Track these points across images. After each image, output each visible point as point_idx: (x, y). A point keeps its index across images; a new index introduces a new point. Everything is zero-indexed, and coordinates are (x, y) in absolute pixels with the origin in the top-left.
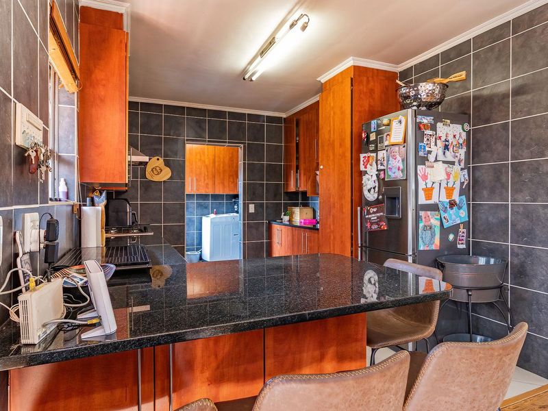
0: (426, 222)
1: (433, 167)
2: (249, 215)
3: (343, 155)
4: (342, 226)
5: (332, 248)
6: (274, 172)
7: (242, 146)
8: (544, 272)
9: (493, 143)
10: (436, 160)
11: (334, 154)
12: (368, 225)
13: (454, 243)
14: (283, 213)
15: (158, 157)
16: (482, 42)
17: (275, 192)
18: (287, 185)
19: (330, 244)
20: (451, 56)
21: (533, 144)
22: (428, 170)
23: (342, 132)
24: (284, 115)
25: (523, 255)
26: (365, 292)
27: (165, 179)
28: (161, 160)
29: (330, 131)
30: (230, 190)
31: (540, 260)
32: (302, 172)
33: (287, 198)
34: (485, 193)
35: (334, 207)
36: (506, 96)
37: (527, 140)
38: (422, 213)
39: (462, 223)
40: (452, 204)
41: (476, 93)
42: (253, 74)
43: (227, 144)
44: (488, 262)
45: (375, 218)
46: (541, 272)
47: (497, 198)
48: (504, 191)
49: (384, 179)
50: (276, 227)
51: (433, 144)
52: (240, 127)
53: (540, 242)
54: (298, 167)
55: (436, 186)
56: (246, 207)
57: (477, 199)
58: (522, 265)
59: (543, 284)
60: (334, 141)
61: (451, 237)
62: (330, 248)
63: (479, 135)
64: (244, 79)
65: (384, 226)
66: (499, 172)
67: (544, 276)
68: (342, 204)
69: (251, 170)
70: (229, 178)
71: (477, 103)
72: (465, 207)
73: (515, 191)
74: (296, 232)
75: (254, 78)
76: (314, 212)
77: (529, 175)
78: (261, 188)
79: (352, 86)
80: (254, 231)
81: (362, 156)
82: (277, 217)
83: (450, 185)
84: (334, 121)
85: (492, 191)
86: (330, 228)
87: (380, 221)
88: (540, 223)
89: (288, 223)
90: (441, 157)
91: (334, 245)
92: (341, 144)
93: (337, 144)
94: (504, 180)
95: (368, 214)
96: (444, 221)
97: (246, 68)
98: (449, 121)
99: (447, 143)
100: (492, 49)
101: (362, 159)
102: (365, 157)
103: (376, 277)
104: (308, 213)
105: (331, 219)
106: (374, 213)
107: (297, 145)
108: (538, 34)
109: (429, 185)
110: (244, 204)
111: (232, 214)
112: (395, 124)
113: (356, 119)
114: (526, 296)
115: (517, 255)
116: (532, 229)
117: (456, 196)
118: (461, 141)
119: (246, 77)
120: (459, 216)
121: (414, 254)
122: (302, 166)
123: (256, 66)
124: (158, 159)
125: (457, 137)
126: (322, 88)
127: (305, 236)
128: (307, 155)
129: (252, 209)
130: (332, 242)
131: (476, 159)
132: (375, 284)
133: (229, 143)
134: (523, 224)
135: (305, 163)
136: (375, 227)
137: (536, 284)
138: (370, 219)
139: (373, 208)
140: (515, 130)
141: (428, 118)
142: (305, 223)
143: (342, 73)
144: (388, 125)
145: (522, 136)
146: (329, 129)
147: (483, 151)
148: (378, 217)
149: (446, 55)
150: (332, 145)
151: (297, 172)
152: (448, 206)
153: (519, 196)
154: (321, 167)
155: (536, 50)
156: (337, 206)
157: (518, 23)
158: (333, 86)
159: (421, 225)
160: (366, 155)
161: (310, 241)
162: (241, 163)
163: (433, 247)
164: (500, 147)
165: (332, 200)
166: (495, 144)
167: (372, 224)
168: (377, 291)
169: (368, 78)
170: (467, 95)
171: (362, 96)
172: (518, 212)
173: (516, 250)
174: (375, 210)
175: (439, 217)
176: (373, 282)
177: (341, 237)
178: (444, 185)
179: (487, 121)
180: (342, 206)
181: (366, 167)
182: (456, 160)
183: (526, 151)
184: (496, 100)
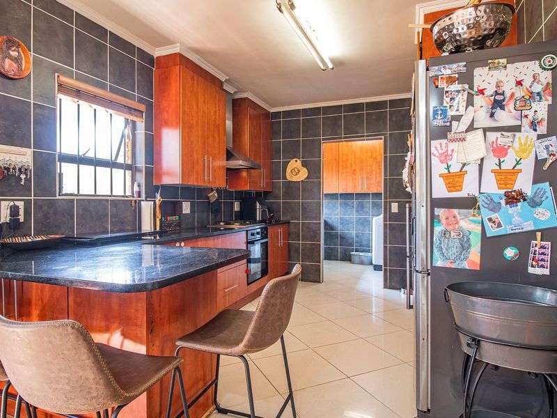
0: (448, 224)
1: (464, 140)
2: (392, 214)
7: (383, 137)
10: (471, 129)
13: (520, 264)
15: (295, 159)
22: (454, 145)
27: (302, 179)
28: (299, 162)
38: (440, 211)
39: (539, 231)
40: (514, 198)
43: (366, 138)
52: (381, 116)
55: (472, 169)
56: (388, 206)
61: (510, 252)
69: (394, 164)
80: (398, 234)
83: (507, 166)
90: (483, 122)
96: (488, 225)
98: (503, 61)
99: (498, 98)
109: (455, 168)
110: (385, 202)
117: (524, 184)
118: (538, 88)
120: (531, 218)
124: (296, 161)
125: (526, 84)
129: (395, 208)
133: (367, 136)
141: (454, 66)
152: (503, 202)
159: (440, 229)
163: (465, 265)
175: (477, 219)
178: (490, 166)
182: (525, 123)
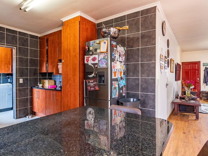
1: (116, 63)
2: (20, 84)
3: (75, 56)
4: (75, 89)
5: (69, 99)
6: (33, 62)
7: (15, 48)
8: (152, 103)
9: (134, 55)
10: (117, 61)
11: (70, 55)
12: (89, 88)
13: (122, 94)
14: (39, 83)
16: (130, 17)
17: (35, 73)
18: (41, 69)
19: (68, 97)
20: (118, 20)
21: (148, 56)
22: (115, 64)
23: (74, 45)
24: (39, 36)
25: (144, 96)
26: (88, 118)
29: (68, 44)
30: (5, 71)
31: (150, 98)
32: (50, 63)
33: (41, 75)
34: (131, 74)
35: (70, 80)
36: (138, 38)
37: (146, 55)
38: (113, 82)
39: (124, 86)
40: (121, 78)
41: (128, 36)
42: (26, 8)
43: (5, 46)
44: (134, 100)
45: (93, 85)
46: (151, 102)
47: (136, 76)
48: (138, 73)
49: (97, 67)
50: (35, 90)
51: (116, 54)
52: (14, 38)
53: (150, 92)
54: (47, 61)
55: (117, 71)
56: (17, 80)
57: (128, 76)
58: (144, 100)
59: (151, 106)
60: (70, 49)
61: (121, 91)
62: (68, 99)
63: (129, 52)
64: (20, 9)
65: (97, 88)
66: (136, 66)
67: (151, 104)
68: (74, 79)
69: (21, 61)
70: (5, 65)
71: (128, 40)
72: (125, 79)
73: (142, 73)
74: (48, 92)
75: (27, 10)
76: (55, 82)
77: (146, 68)
78: (27, 70)
79: (80, 25)
80: (23, 93)
81: (86, 57)
82: (36, 85)
83: (121, 71)
84: (70, 39)
85: (134, 73)
86: (68, 90)
87: (95, 86)
88: (150, 85)
89: (42, 88)
90: (118, 60)
91: (70, 97)
92: (74, 51)
93: (72, 51)
94: (138, 69)
95: (88, 83)
96: (120, 85)
97: (22, 3)
98: (120, 45)
99: (120, 54)
100: (133, 20)
101: (85, 58)
102: (87, 57)
103: (93, 111)
104: (52, 82)
105: (69, 85)
106: (92, 82)
107: (47, 50)
108: (149, 17)
109: (115, 71)
110: (17, 79)
111: (7, 84)
112: (102, 44)
113: (81, 40)
114: (145, 111)
115: (143, 97)
116: (148, 87)
117: (122, 75)
118: (124, 54)
119: (22, 8)
120: (123, 83)
121: (110, 100)
122: (50, 60)
123: (28, 4)
125: (123, 52)
126: (63, 24)
127: (53, 94)
128: (53, 55)
129: (21, 81)
130: (69, 97)
131: (128, 61)
132: (92, 114)
133: (6, 45)
134: (145, 85)
135: (51, 59)
136: (92, 89)
137: (149, 107)
138: (90, 85)
139: (91, 80)
140: (142, 51)
141: (115, 43)
142: (51, 87)
143: (74, 18)
144: (99, 44)
145: (144, 54)
146: (67, 43)
147: (130, 58)
148: (94, 85)
149: (116, 20)
150: (69, 51)
151: (47, 63)
153: (143, 75)
154: (63, 61)
155: (149, 23)
156: (72, 79)
157: (143, 12)
158: (69, 24)
159: (113, 87)
160: (88, 56)
161: (56, 96)
162: (14, 57)
163: (116, 96)
164: (136, 57)
165: (69, 77)
166: (135, 56)
167: (91, 87)
168: (94, 117)
169: (86, 23)
170: (124, 36)
171: (83, 30)
172: (142, 81)
173: (142, 95)
174: (92, 81)
175: (118, 84)
176: (92, 113)
177: (74, 94)
178: (119, 71)
179: (132, 47)
180: (74, 80)
181: (87, 62)
182: (122, 61)
183: (145, 59)
184: (135, 40)
